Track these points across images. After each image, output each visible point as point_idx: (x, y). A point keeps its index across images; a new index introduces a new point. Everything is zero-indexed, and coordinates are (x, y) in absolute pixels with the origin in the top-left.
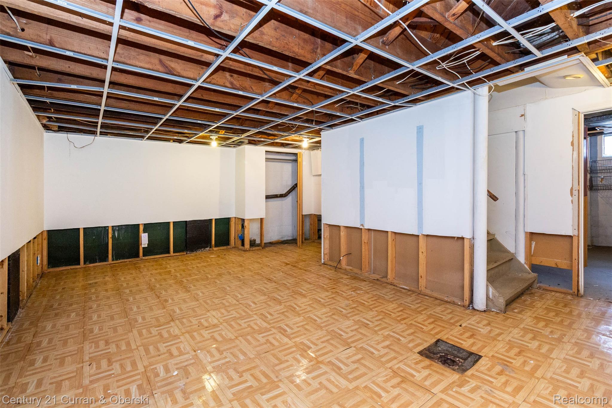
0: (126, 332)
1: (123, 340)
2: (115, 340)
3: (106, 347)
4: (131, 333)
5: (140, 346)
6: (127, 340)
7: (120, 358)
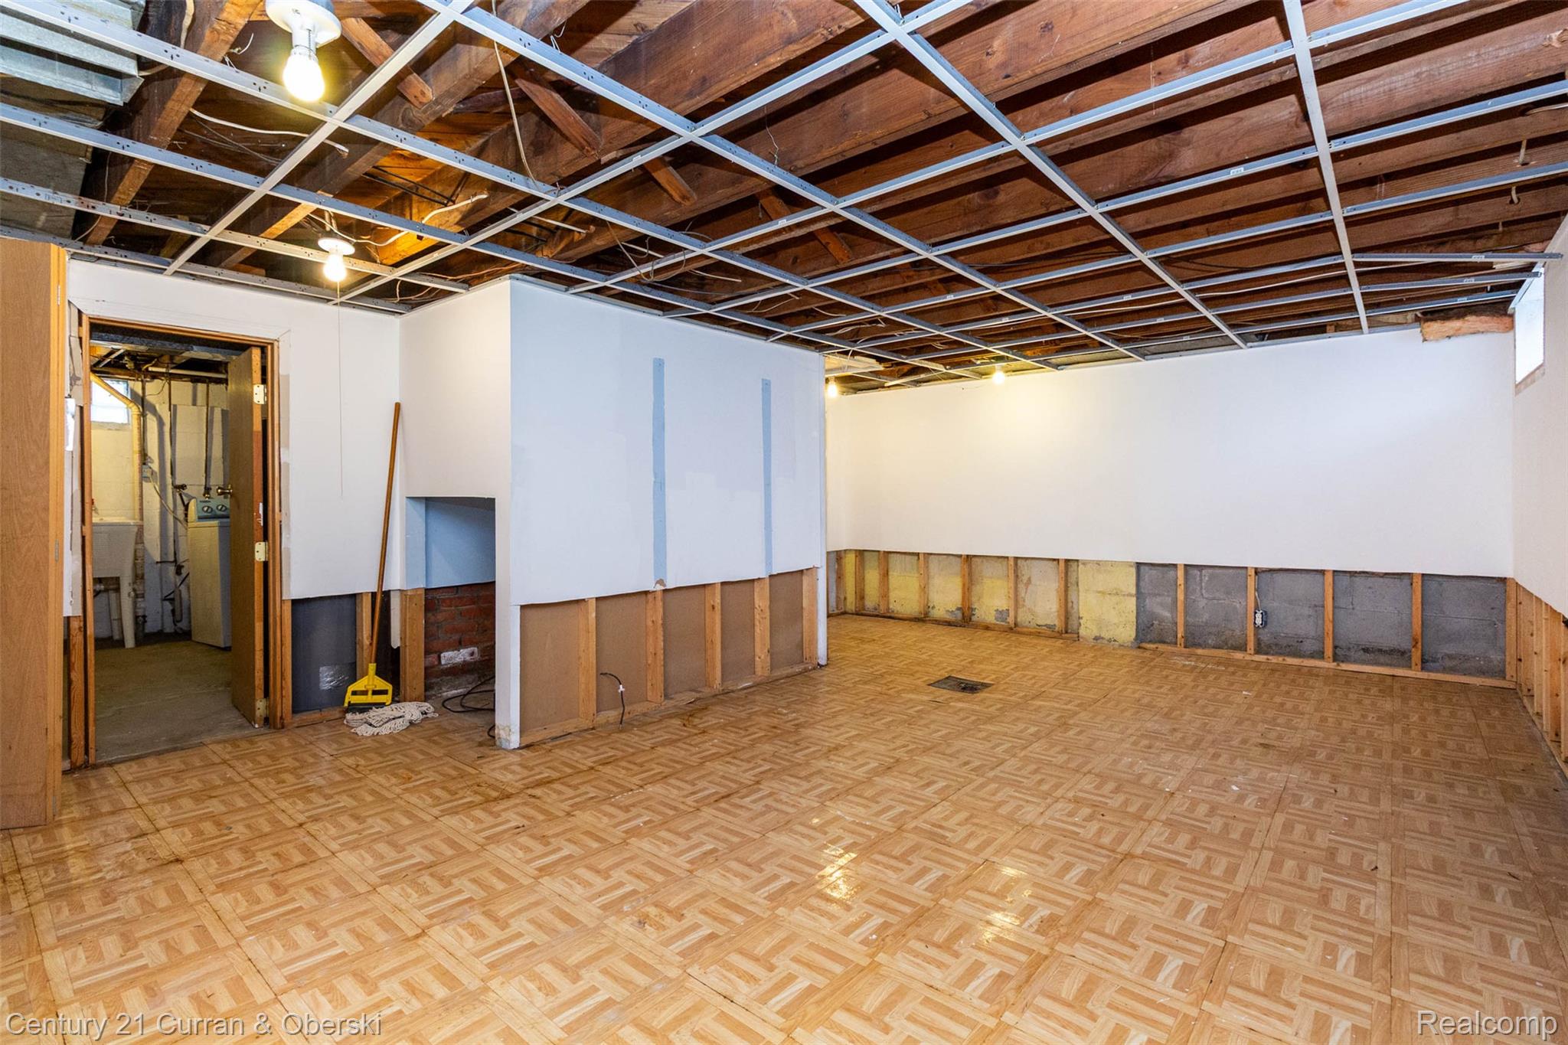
0: (1261, 895)
1: (1283, 882)
2: (1300, 892)
3: (1330, 885)
4: (1252, 884)
5: (1254, 849)
6: (1272, 875)
7: (1308, 851)
